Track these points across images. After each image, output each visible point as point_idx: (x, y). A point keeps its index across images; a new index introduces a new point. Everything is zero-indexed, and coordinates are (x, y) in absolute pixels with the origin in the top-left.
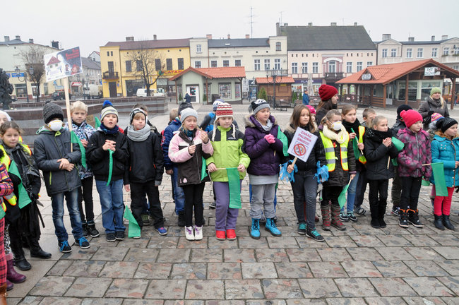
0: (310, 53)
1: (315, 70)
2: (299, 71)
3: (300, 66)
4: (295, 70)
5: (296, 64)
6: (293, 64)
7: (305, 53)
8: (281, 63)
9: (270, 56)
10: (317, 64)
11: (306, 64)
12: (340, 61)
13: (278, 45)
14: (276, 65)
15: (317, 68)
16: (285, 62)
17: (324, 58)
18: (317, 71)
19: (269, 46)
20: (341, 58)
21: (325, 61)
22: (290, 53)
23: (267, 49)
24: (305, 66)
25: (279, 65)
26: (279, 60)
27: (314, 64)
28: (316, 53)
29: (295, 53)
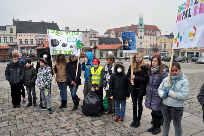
0: (29, 35)
1: (32, 42)
2: (24, 43)
3: (23, 40)
4: (21, 43)
5: (22, 40)
6: (20, 40)
7: (26, 34)
8: (13, 39)
9: (6, 35)
10: (33, 40)
11: (27, 40)
12: (44, 39)
13: (11, 30)
14: (10, 40)
15: (33, 42)
16: (15, 38)
17: (36, 37)
18: (33, 43)
19: (6, 30)
20: (45, 37)
21: (37, 38)
22: (18, 34)
23: (5, 31)
24: (26, 41)
25: (12, 40)
26: (12, 38)
27: (31, 40)
28: (32, 34)
29: (21, 34)
